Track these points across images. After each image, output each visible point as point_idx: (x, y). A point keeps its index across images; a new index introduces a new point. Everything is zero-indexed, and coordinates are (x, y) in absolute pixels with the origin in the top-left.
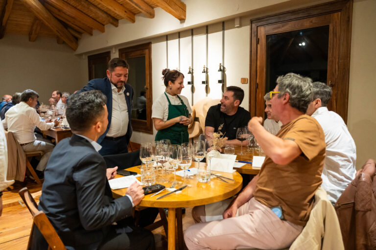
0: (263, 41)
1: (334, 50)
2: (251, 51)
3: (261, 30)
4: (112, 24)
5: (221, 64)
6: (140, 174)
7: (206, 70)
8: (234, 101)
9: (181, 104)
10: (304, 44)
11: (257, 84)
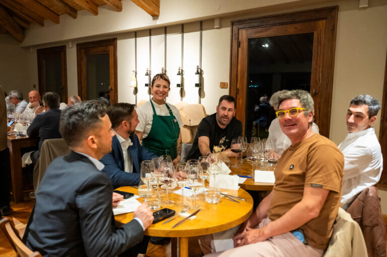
0: (245, 45)
3: (242, 33)
4: (70, 14)
5: (198, 66)
7: (181, 72)
9: (169, 115)
10: (267, 46)
11: (238, 89)
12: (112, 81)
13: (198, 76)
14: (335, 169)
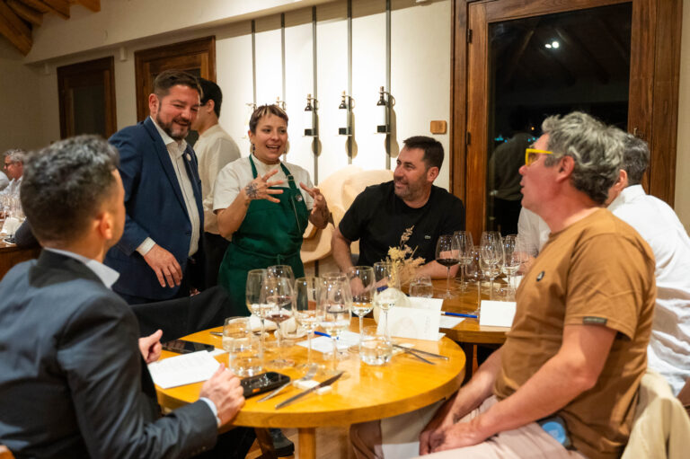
0: (482, 36)
1: (644, 59)
2: (454, 60)
3: (476, 11)
5: (383, 88)
6: (221, 348)
7: (347, 102)
8: (427, 170)
10: (556, 45)
11: (469, 134)
13: (382, 109)
14: (632, 288)
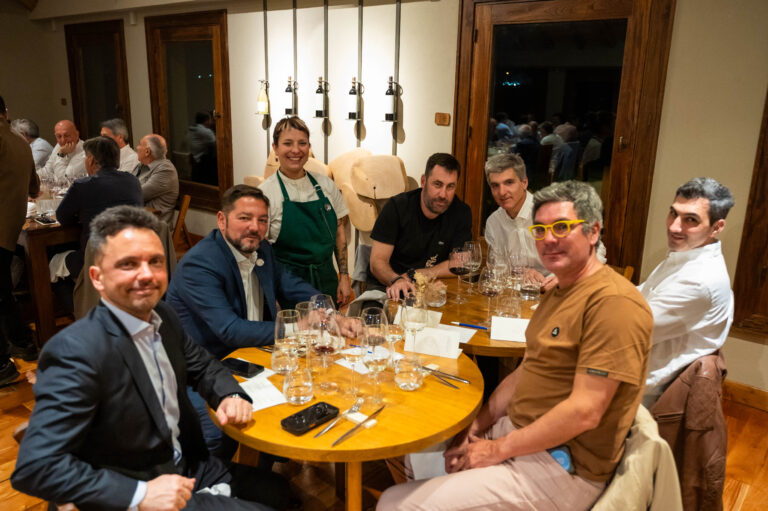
0: (487, 36)
1: (634, 73)
2: (459, 58)
3: (482, 13)
5: (391, 78)
7: (357, 88)
11: (471, 128)
12: (219, 98)
13: (390, 98)
14: (634, 342)
